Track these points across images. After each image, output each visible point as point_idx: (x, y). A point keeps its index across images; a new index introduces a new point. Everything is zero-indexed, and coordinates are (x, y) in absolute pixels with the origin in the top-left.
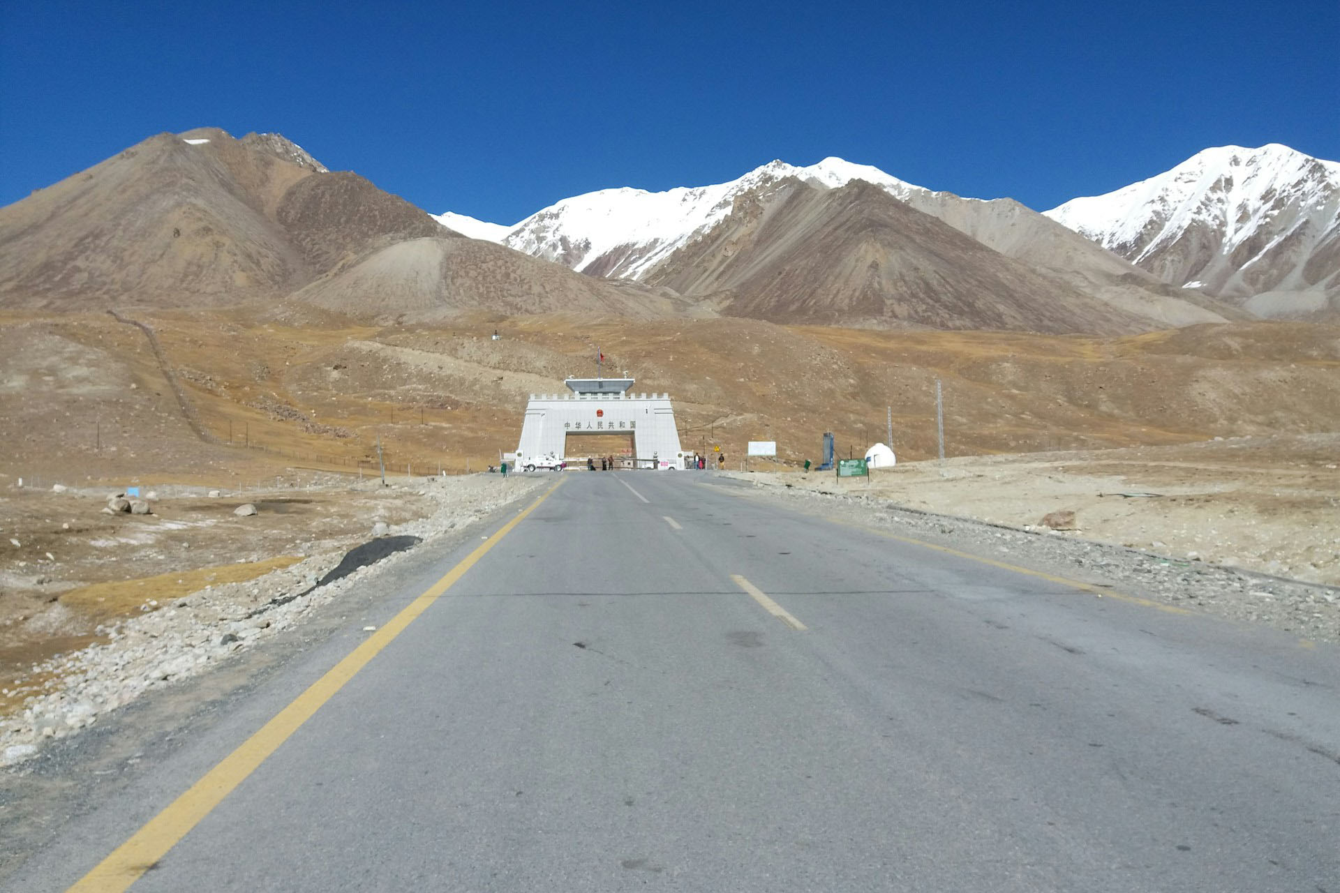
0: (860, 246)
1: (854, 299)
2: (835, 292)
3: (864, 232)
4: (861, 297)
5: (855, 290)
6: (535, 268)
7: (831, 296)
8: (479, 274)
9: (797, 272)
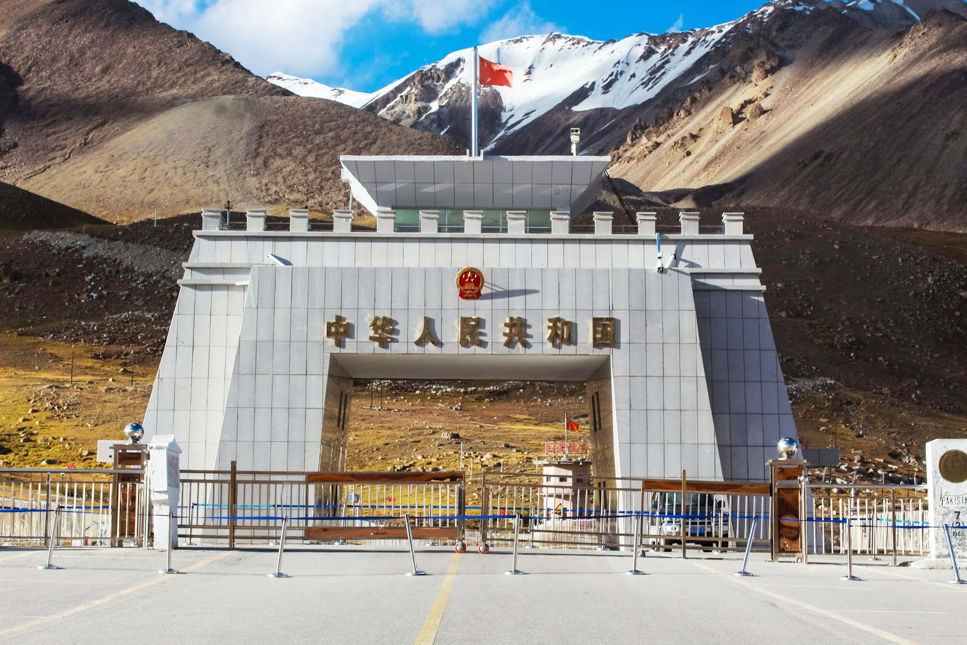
0: (950, 115)
1: (945, 200)
2: (910, 188)
3: (956, 93)
4: (957, 198)
5: (945, 187)
6: (403, 141)
7: (904, 196)
8: (310, 152)
9: (844, 156)
